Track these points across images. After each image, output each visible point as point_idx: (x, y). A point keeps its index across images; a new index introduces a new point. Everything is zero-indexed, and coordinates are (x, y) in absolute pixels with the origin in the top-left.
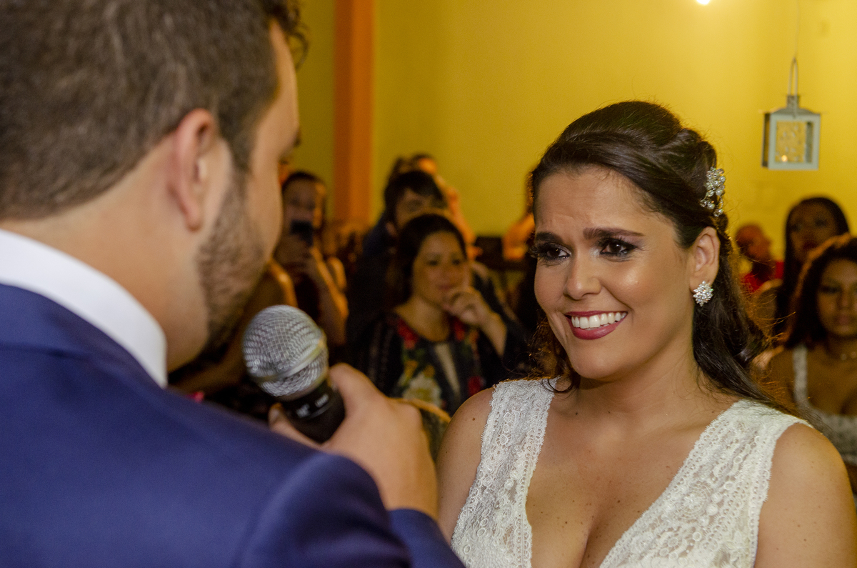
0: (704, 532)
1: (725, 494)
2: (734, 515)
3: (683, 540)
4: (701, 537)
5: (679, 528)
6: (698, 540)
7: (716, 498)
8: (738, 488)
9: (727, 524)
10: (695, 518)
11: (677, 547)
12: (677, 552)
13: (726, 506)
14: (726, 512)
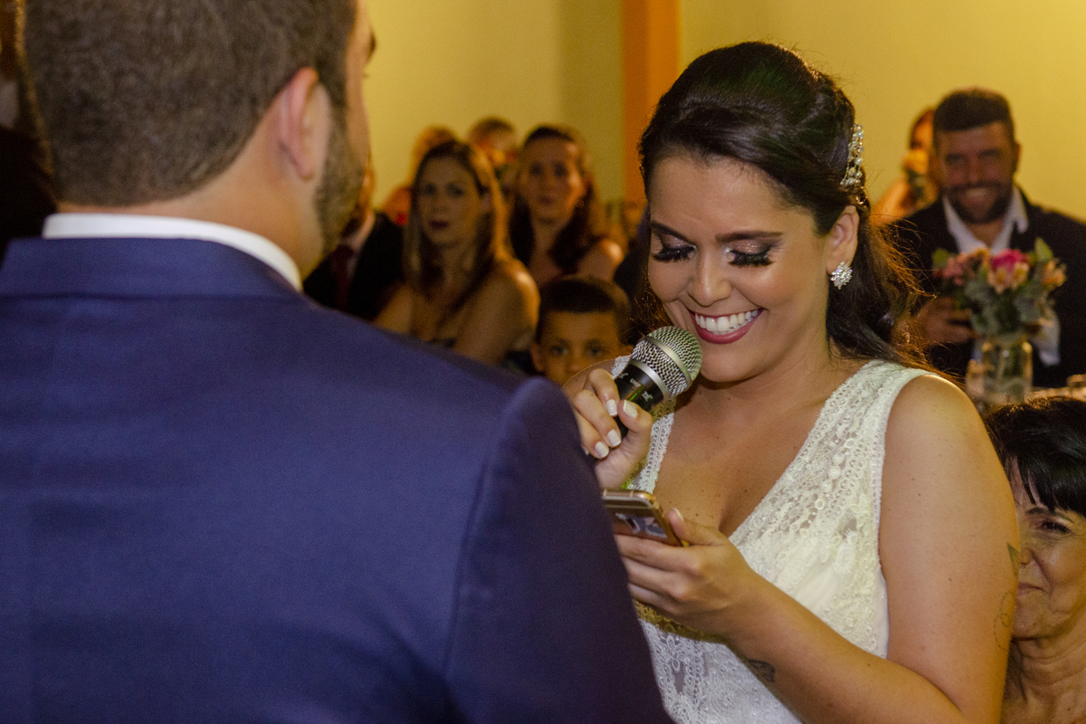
0: (827, 499)
1: (847, 453)
2: (857, 476)
3: (804, 508)
4: (823, 505)
5: (800, 497)
6: (821, 508)
7: (838, 459)
8: (860, 446)
9: (849, 487)
10: (816, 484)
11: (798, 517)
12: (798, 523)
13: (848, 467)
14: (848, 473)
